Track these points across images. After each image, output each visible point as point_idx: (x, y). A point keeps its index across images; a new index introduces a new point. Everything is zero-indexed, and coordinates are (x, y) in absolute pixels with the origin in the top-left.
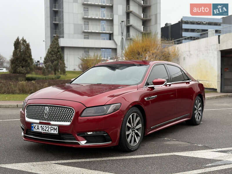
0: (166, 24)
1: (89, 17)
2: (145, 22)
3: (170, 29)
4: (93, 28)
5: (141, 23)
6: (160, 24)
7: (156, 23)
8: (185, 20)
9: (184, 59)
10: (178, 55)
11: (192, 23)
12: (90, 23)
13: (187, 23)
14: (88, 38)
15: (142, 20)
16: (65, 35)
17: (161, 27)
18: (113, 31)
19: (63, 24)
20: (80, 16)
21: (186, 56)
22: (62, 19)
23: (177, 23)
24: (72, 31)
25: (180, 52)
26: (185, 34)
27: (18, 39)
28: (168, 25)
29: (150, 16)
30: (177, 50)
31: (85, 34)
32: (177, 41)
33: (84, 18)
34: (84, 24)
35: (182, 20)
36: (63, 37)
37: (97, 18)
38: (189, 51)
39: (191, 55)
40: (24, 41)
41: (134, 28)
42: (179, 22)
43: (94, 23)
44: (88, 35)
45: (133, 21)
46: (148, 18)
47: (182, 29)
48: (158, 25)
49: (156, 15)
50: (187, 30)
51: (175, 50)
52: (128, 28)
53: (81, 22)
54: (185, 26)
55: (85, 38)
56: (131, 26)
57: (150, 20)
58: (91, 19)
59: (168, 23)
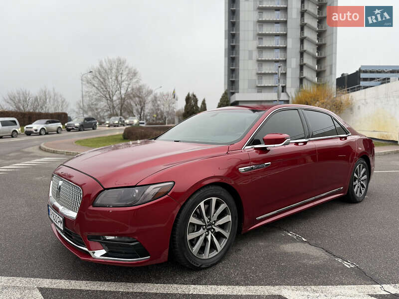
0: (342, 75)
1: (263, 72)
2: (319, 74)
3: (346, 79)
4: (266, 82)
5: (315, 75)
6: (335, 74)
7: (331, 73)
8: (363, 69)
9: (359, 108)
10: (352, 104)
11: (371, 72)
12: (263, 78)
13: (365, 72)
14: (261, 92)
15: (316, 71)
16: (240, 91)
17: (337, 77)
18: (286, 84)
19: (238, 81)
20: (254, 72)
21: (361, 105)
22: (237, 76)
23: (355, 73)
24: (246, 86)
25: (354, 100)
26: (362, 83)
27: (189, 95)
28: (345, 75)
29: (324, 67)
30: (351, 98)
31: (258, 88)
32: (351, 89)
33: (258, 74)
34: (258, 79)
35: (360, 69)
36: (238, 92)
37: (270, 72)
38: (365, 100)
39: (367, 103)
40: (194, 96)
41: (308, 80)
42: (357, 72)
43: (267, 77)
44: (261, 89)
45: (307, 73)
46: (323, 69)
47: (360, 79)
48: (333, 76)
49: (331, 66)
50: (365, 79)
51: (348, 99)
52: (301, 80)
53: (255, 77)
54: (363, 76)
55: (258, 92)
56: (304, 78)
57: (324, 71)
58: (265, 74)
59: (345, 73)
